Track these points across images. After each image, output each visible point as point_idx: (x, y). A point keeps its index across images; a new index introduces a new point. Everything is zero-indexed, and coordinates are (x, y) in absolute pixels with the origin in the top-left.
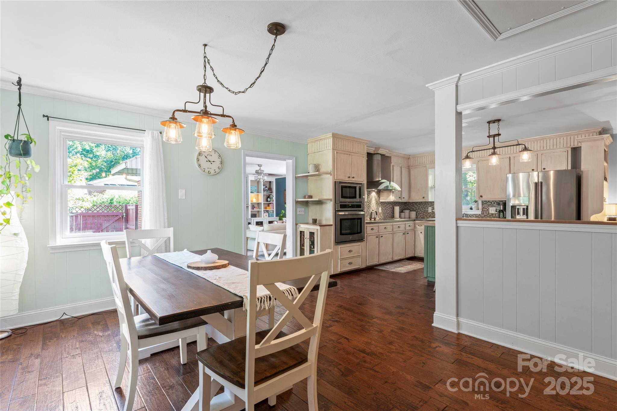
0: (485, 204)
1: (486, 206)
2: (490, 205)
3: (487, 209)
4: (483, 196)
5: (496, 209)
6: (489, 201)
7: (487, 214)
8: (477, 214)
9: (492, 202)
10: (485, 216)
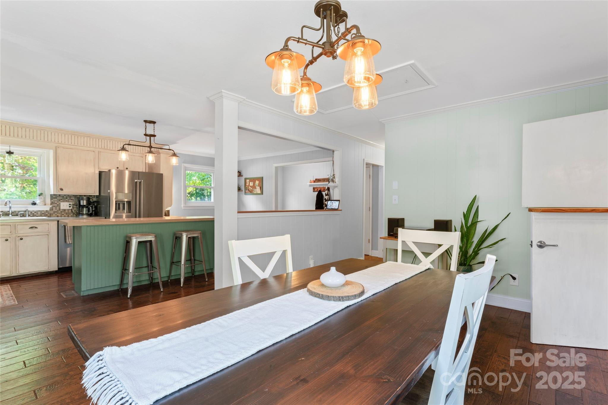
0: (54, 198)
1: (56, 201)
2: (61, 199)
3: (58, 203)
4: (64, 189)
5: (70, 204)
6: (60, 195)
7: (58, 210)
8: (43, 211)
9: (63, 197)
10: (54, 212)
